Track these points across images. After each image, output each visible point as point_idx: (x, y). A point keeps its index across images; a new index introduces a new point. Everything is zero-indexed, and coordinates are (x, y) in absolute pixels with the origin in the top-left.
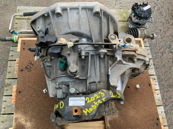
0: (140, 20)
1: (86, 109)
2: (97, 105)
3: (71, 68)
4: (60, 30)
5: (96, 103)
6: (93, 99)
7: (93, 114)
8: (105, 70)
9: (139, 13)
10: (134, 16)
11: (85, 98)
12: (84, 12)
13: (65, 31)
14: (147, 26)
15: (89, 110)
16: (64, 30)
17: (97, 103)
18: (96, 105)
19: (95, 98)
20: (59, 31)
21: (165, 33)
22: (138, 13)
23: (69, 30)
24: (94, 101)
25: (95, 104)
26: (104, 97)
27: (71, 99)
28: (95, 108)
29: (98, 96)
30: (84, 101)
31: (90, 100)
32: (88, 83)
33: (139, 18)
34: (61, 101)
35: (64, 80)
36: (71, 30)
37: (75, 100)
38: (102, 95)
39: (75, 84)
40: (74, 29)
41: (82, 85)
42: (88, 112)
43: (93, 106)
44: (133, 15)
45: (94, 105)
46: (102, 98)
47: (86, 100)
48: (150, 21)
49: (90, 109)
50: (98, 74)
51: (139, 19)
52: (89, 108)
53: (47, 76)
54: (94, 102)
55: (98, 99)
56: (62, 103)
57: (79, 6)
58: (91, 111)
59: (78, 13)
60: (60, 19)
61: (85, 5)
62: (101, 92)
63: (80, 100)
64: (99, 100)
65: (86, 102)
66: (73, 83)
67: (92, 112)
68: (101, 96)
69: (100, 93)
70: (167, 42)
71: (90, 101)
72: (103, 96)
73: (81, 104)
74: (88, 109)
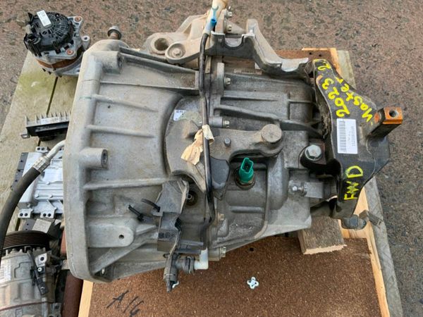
0: (72, 42)
1: (364, 116)
2: (353, 93)
3: (272, 137)
4: (147, 166)
5: (350, 97)
6: (339, 102)
7: (373, 104)
8: (260, 81)
9: (57, 38)
10: (58, 52)
11: (338, 117)
12: (107, 92)
13: (155, 153)
14: (86, 39)
15: (365, 111)
16: (151, 156)
17: (350, 93)
18: (353, 96)
19: (337, 96)
20: (148, 171)
21: (99, 18)
22: (55, 40)
23: (154, 139)
24: (344, 99)
25: (352, 98)
26: (334, 79)
27: (342, 149)
28: (361, 99)
29: (333, 91)
30: (346, 120)
31: (342, 108)
32: (291, 122)
33: (67, 42)
34: (345, 175)
35: (277, 180)
36: (154, 134)
37: (344, 141)
38: (330, 82)
39: (288, 155)
40: (154, 127)
41: (289, 138)
42: (370, 113)
43: (356, 103)
44: (55, 54)
45: (353, 100)
46: (338, 83)
47: (343, 115)
48: (80, 23)
49: (362, 107)
50: (271, 95)
51: (69, 44)
52: (360, 110)
53: (256, 233)
54: (348, 99)
55: (339, 90)
56: (351, 173)
57: (90, 98)
58: (367, 107)
59: (109, 107)
60: (117, 161)
61: (91, 82)
62: (323, 85)
63: (343, 128)
64: (342, 90)
65: (347, 116)
66: (286, 160)
67: (370, 106)
68: (334, 85)
69: (326, 86)
70: (121, 20)
71: (345, 107)
72: (332, 82)
73: (352, 127)
74: (363, 112)
